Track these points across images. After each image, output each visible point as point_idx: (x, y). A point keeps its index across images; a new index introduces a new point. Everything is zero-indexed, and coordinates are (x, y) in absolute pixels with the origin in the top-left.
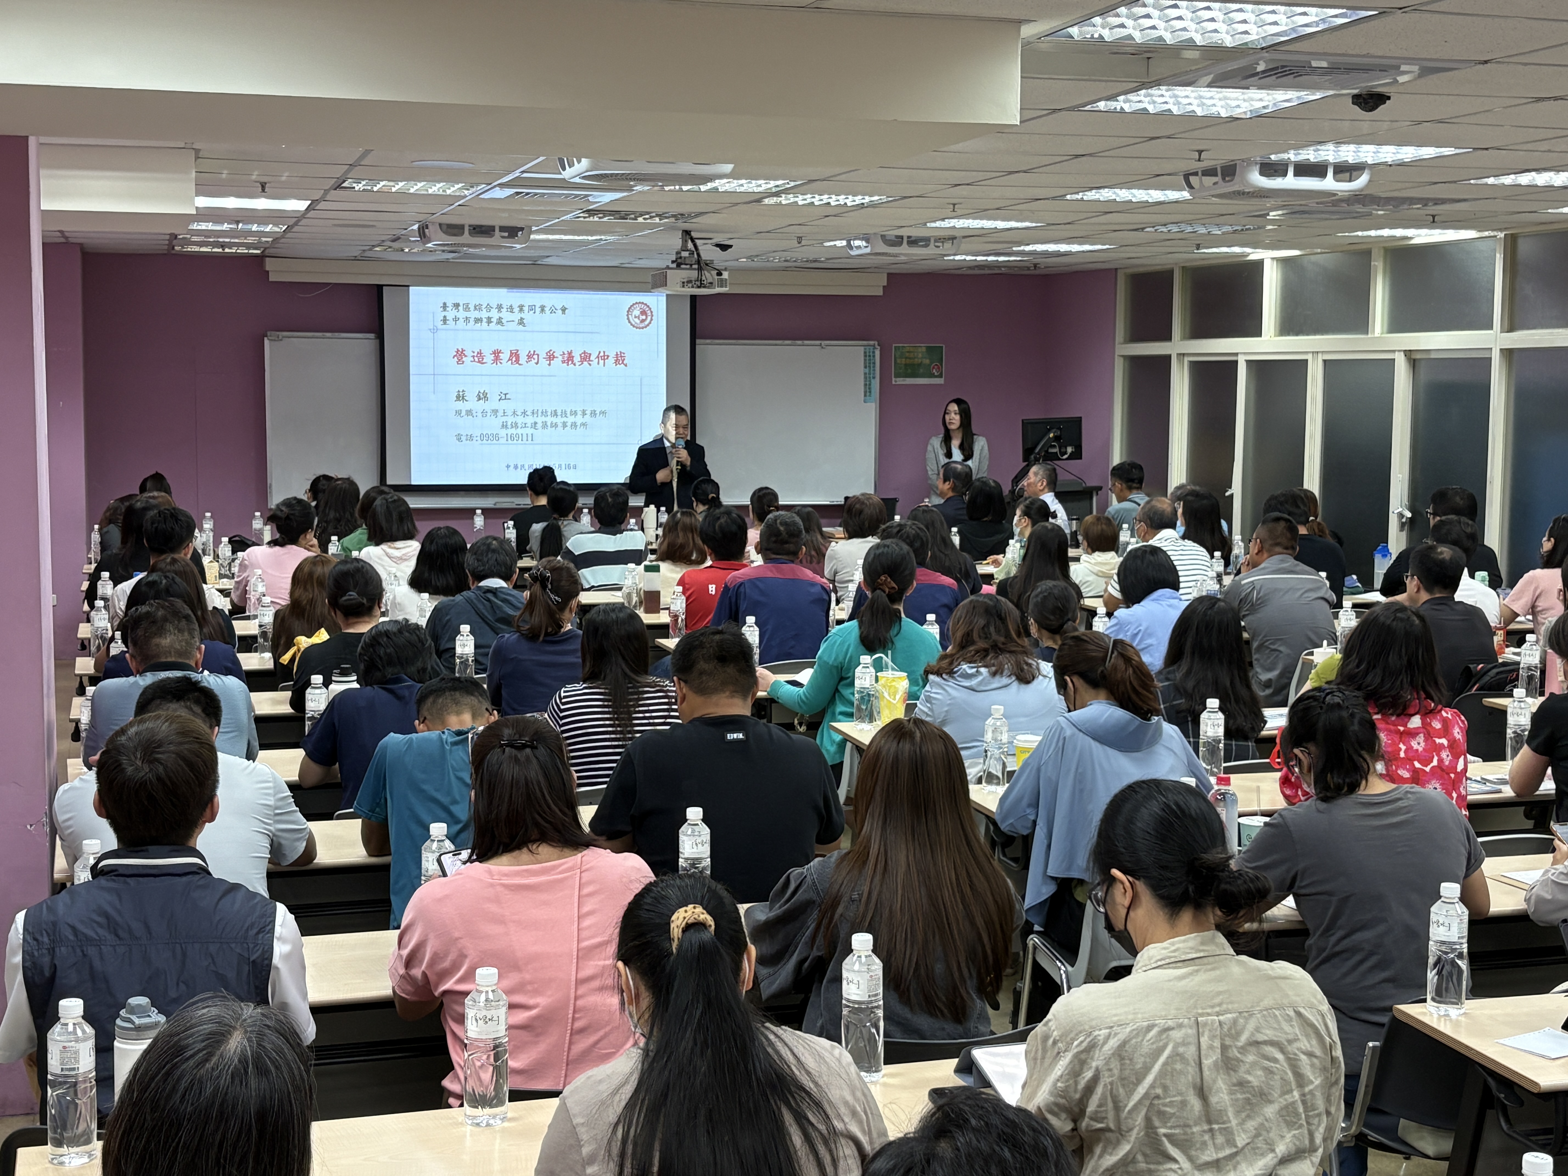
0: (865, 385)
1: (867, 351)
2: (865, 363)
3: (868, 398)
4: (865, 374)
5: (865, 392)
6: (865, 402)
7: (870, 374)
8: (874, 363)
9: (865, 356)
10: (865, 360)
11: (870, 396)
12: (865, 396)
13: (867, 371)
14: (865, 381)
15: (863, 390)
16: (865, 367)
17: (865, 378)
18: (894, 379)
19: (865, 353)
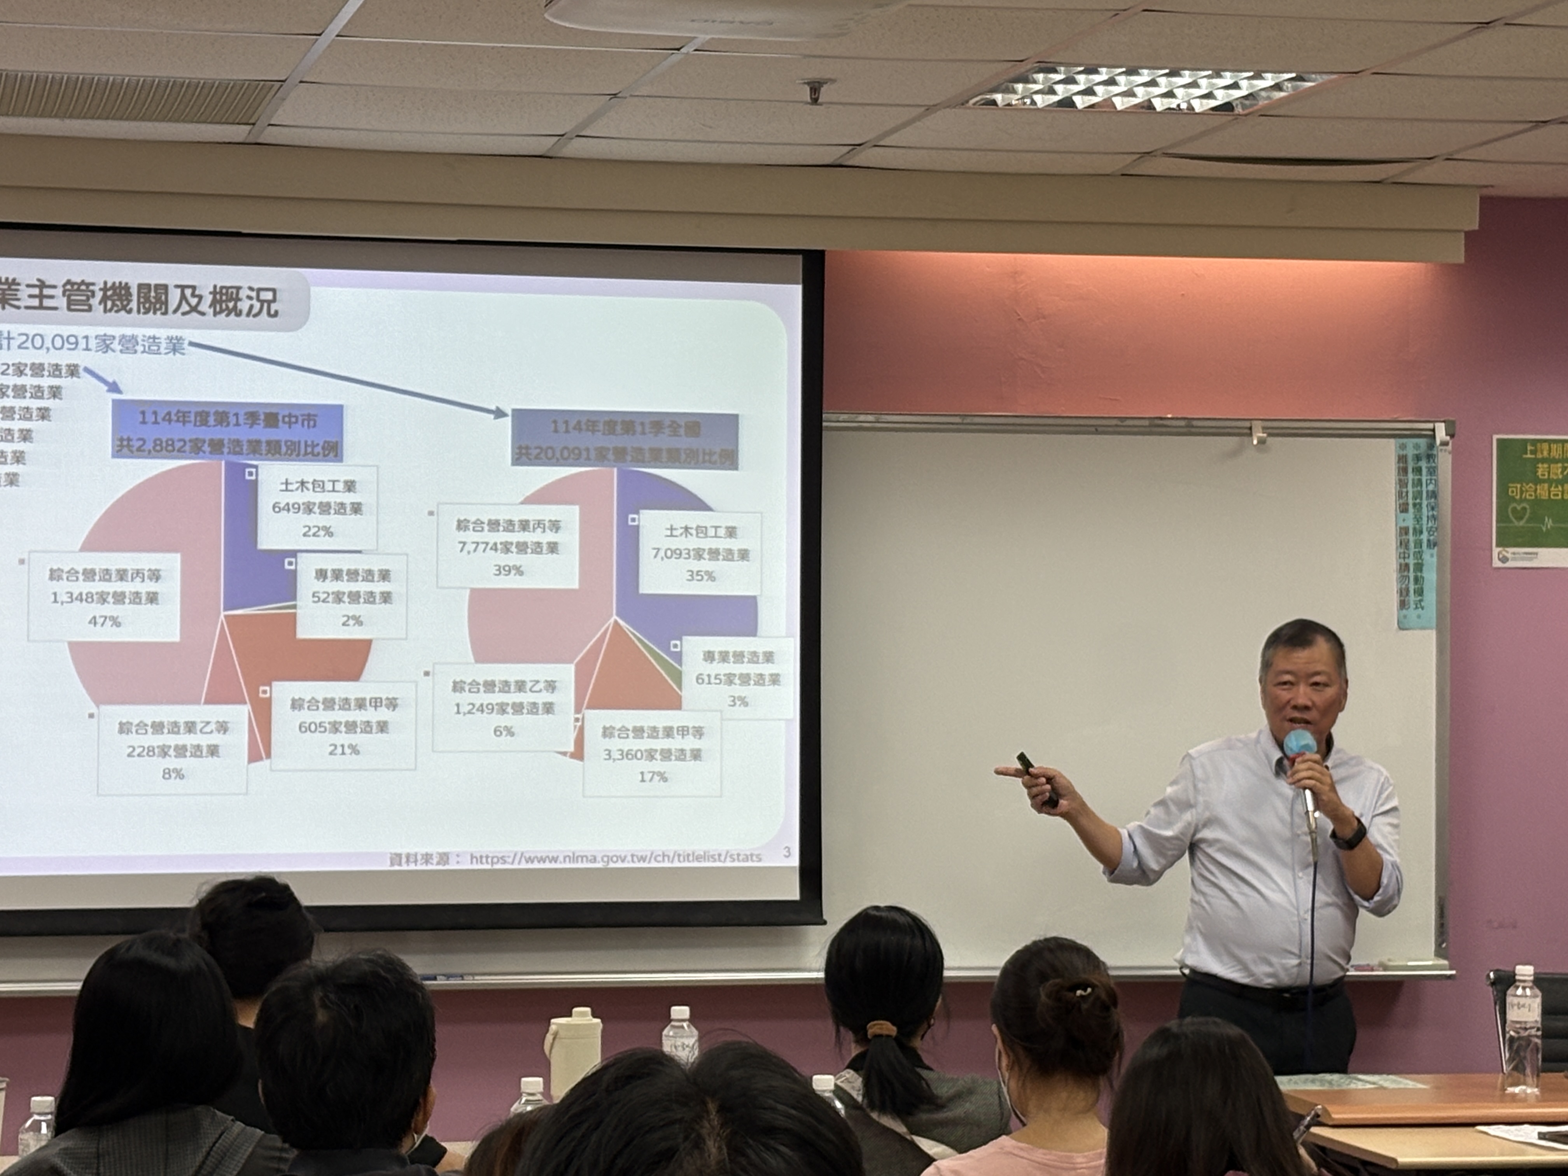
0: (1404, 568)
1: (1410, 452)
2: (1400, 495)
3: (1412, 613)
4: (1404, 531)
5: (1403, 593)
6: (1401, 627)
7: (1418, 532)
8: (1434, 495)
9: (1403, 471)
10: (1402, 484)
11: (1419, 605)
12: (1403, 605)
13: (1409, 521)
14: (1403, 556)
15: (1394, 587)
16: (1404, 509)
17: (1403, 544)
18: (1496, 551)
19: (1402, 459)
